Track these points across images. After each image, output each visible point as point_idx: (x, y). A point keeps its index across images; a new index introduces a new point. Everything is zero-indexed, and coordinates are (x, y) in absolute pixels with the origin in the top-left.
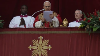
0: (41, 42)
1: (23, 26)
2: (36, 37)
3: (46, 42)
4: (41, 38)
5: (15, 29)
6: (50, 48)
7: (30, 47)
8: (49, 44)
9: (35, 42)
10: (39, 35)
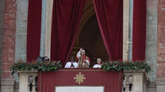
0: (80, 75)
1: (72, 67)
2: (78, 73)
3: (83, 75)
4: (80, 73)
5: (67, 69)
6: (85, 78)
7: (75, 78)
8: (84, 76)
9: (77, 75)
10: (79, 72)
